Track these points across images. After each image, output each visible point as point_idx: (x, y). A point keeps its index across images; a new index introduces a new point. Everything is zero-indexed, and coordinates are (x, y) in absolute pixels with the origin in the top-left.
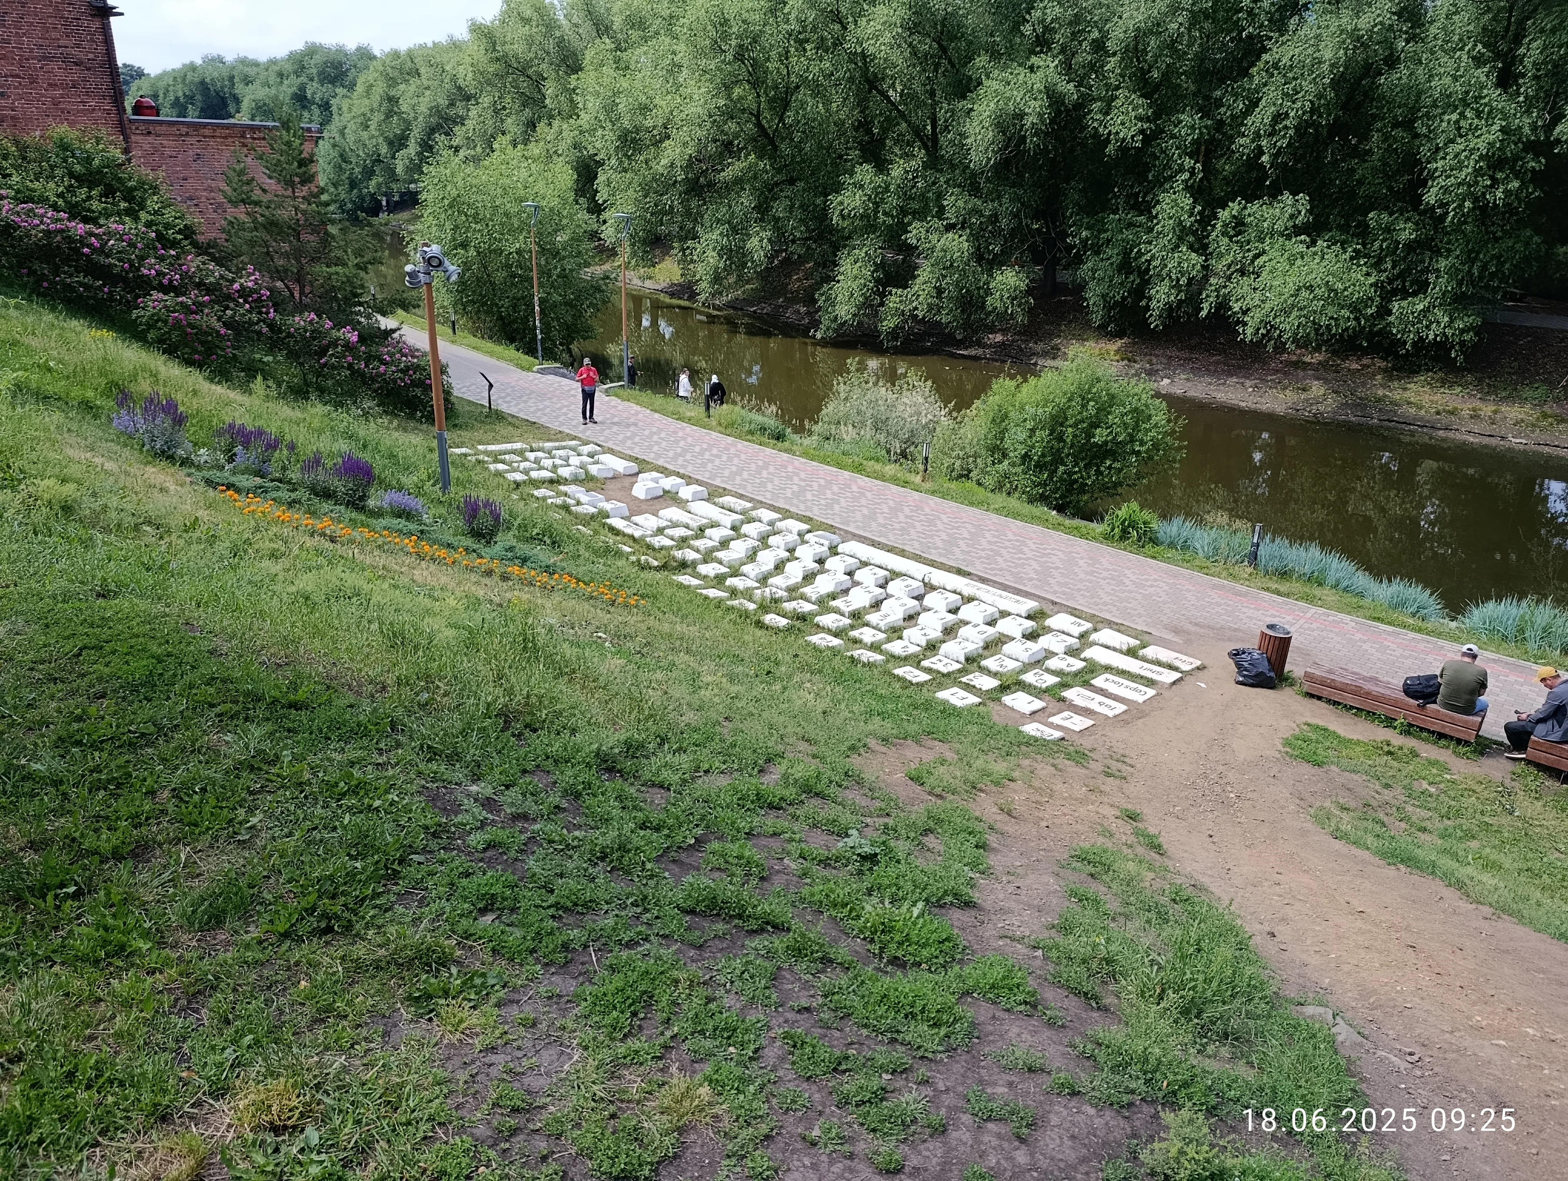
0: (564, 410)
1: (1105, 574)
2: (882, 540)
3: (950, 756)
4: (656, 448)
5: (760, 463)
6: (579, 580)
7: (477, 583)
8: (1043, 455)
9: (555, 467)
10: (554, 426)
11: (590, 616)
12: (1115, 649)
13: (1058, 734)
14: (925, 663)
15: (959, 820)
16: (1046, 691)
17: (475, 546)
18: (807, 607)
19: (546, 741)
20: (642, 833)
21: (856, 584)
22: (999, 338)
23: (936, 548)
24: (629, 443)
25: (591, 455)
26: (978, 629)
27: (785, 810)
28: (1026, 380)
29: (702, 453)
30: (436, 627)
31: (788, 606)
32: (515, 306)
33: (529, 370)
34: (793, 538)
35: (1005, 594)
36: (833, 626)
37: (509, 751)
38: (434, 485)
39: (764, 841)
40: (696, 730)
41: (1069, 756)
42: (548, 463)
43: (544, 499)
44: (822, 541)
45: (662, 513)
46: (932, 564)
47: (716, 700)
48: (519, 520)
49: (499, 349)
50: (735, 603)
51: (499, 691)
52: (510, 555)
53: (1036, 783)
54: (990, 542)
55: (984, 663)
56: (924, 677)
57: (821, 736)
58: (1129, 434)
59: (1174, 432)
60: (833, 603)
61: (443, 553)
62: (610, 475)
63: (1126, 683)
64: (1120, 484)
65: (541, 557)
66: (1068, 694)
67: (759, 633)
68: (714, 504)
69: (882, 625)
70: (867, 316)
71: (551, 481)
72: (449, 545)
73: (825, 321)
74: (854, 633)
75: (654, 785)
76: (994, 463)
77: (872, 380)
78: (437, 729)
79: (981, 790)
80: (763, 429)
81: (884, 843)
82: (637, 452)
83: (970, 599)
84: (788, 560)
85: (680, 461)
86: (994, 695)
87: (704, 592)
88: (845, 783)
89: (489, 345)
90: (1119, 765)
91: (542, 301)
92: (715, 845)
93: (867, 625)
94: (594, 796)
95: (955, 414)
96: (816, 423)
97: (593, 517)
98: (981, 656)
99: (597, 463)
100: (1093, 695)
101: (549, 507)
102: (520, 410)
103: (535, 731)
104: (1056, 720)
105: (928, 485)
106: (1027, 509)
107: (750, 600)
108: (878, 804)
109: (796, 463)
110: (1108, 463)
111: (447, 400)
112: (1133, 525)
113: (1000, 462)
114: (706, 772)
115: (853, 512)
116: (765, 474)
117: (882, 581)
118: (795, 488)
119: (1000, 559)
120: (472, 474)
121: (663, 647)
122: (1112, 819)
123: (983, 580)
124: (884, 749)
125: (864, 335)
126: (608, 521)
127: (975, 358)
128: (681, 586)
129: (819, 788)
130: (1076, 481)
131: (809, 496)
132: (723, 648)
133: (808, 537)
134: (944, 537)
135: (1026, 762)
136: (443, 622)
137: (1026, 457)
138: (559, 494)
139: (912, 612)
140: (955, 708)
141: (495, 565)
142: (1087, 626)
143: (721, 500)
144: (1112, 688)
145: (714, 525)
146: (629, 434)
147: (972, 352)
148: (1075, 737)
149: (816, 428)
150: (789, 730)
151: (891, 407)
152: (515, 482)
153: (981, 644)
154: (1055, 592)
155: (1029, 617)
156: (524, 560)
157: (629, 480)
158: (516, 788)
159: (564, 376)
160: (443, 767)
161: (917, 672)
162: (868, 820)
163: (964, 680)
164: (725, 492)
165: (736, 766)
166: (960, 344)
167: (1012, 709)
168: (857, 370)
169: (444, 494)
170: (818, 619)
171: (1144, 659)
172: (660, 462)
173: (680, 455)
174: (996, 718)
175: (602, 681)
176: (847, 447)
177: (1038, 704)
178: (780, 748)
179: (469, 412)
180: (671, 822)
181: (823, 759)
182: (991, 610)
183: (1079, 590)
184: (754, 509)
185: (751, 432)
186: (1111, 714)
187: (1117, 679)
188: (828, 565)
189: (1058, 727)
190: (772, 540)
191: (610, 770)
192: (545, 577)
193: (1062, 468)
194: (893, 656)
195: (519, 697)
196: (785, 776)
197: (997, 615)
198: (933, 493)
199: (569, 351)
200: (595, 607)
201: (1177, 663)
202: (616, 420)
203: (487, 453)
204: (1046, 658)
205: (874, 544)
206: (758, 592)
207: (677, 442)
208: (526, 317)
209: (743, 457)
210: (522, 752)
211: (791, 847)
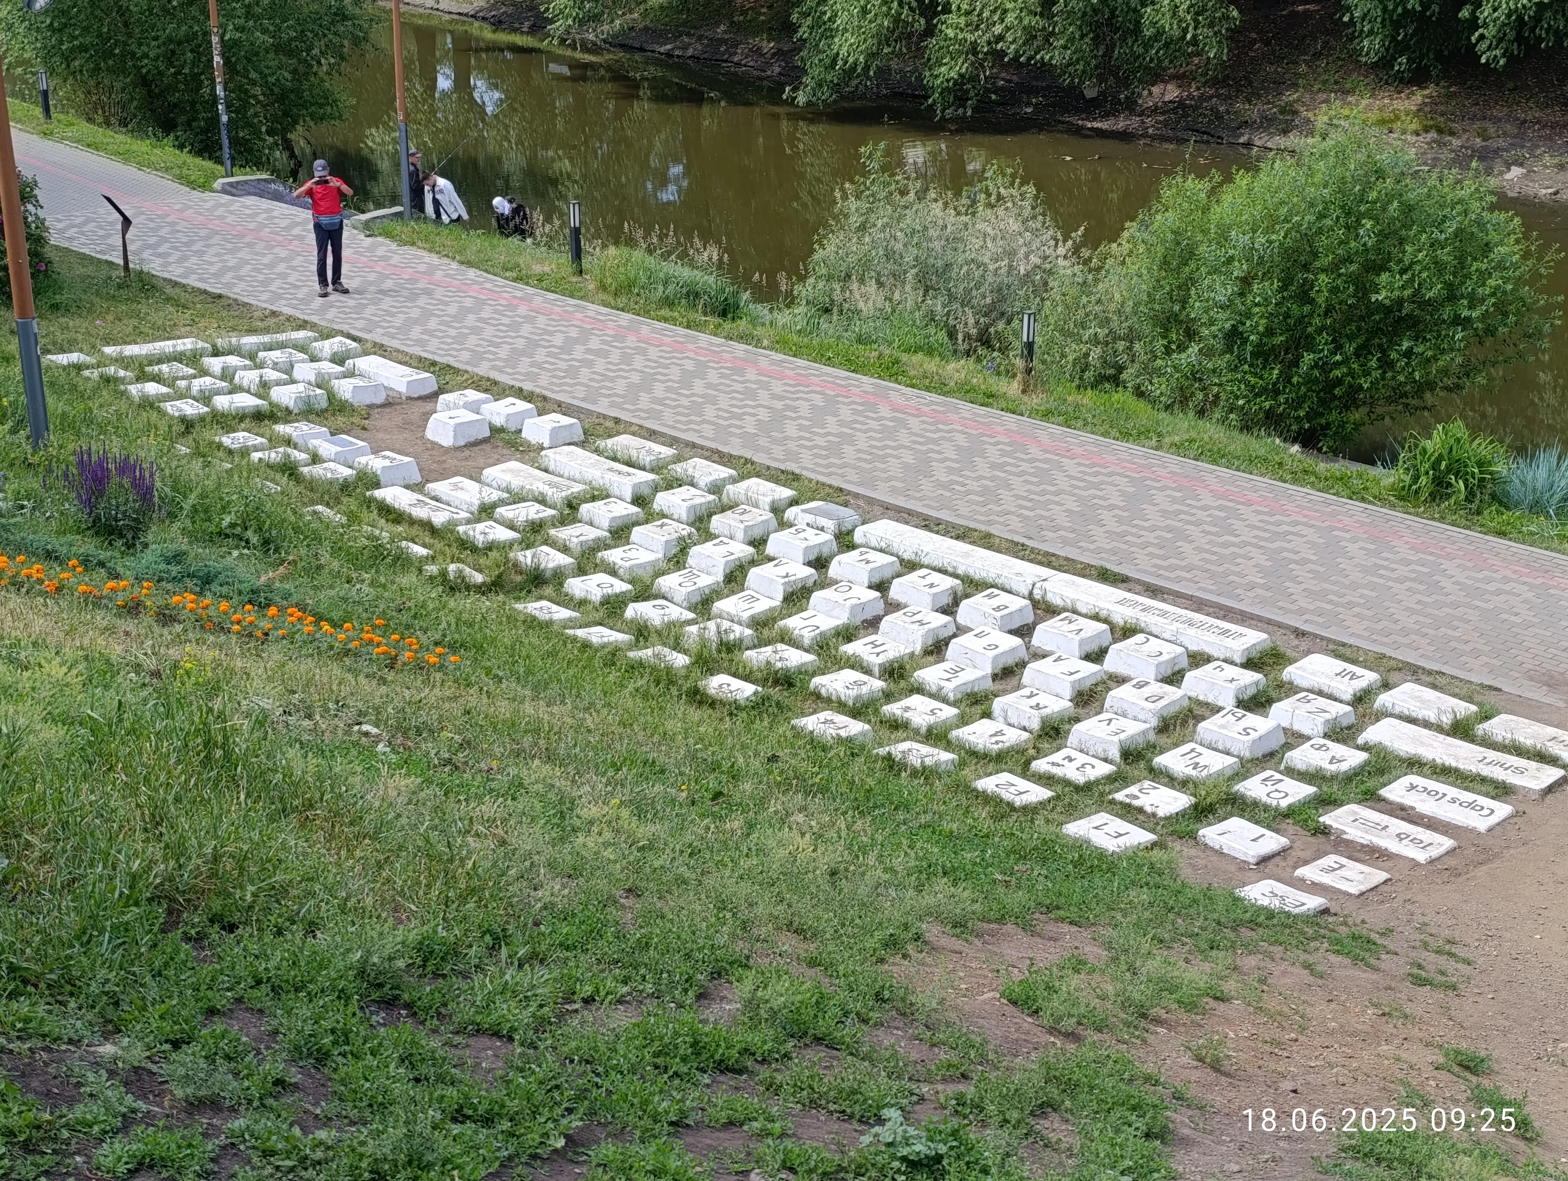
0: (281, 268)
1: (1402, 571)
2: (945, 515)
3: (1094, 953)
4: (472, 341)
5: (689, 365)
6: (319, 618)
7: (110, 630)
8: (1270, 332)
9: (265, 385)
10: (261, 301)
11: (345, 691)
12: (1426, 724)
13: (1313, 902)
14: (1041, 765)
15: (1110, 1083)
16: (1289, 813)
17: (103, 555)
18: (794, 658)
19: (254, 948)
20: (456, 1129)
21: (893, 607)
22: (1172, 92)
23: (1056, 529)
24: (416, 332)
25: (339, 359)
26: (1147, 691)
27: (752, 1073)
28: (1229, 179)
29: (568, 346)
30: (22, 722)
31: (756, 657)
32: (170, 57)
33: (205, 186)
34: (763, 515)
35: (1198, 617)
36: (848, 695)
37: (179, 970)
38: (14, 431)
39: (708, 1139)
40: (566, 916)
41: (1338, 947)
42: (249, 377)
43: (245, 452)
44: (823, 521)
45: (489, 473)
46: (1048, 560)
47: (609, 854)
48: (192, 499)
49: (141, 146)
50: (646, 654)
51: (155, 850)
52: (175, 569)
53: (1272, 1003)
54: (1164, 513)
55: (1162, 760)
56: (1037, 793)
57: (827, 921)
58: (1449, 286)
59: (1536, 276)
60: (850, 649)
61: (35, 569)
62: (380, 399)
63: (1452, 792)
64: (1431, 386)
65: (242, 571)
66: (1331, 819)
67: (695, 714)
68: (597, 451)
69: (949, 687)
70: (899, 55)
71: (258, 416)
72: (50, 555)
73: (815, 72)
74: (893, 709)
75: (479, 1031)
76: (1168, 351)
77: (915, 186)
78: (27, 932)
79: (1158, 1021)
80: (692, 295)
81: (955, 1133)
82: (433, 351)
83: (1127, 632)
84: (753, 563)
85: (524, 365)
86: (1182, 827)
87: (581, 633)
88: (874, 1015)
89: (121, 139)
90: (1442, 960)
91: (228, 48)
92: (608, 1150)
93: (919, 690)
94: (356, 1057)
95: (1085, 253)
96: (802, 279)
97: (346, 487)
98: (1155, 749)
99: (351, 374)
100: (1384, 819)
101: (253, 469)
102: (190, 272)
103: (231, 928)
104: (1307, 872)
105: (1035, 400)
106: (1240, 442)
107: (677, 647)
108: (944, 1055)
109: (763, 362)
110: (1406, 345)
111: (36, 255)
112: (1458, 468)
113: (1182, 348)
114: (588, 1001)
115: (883, 459)
116: (699, 386)
117: (946, 600)
118: (763, 414)
119: (1186, 547)
120: (94, 405)
121: (498, 750)
122: (1428, 1071)
123: (1154, 591)
124: (957, 944)
125: (897, 95)
126: (378, 494)
127: (1125, 136)
128: (532, 623)
129: (823, 1026)
130: (1339, 382)
131: (791, 429)
132: (621, 747)
133: (791, 513)
134: (1072, 504)
135: (1251, 961)
136: (38, 713)
137: (1234, 336)
138: (275, 441)
139: (1010, 661)
140: (1101, 854)
141: (145, 592)
142: (1368, 677)
143: (609, 443)
144: (1425, 806)
145: (598, 495)
146: (415, 313)
147: (1120, 124)
148: (1351, 907)
149: (804, 290)
150: (760, 910)
151: (954, 241)
152: (183, 419)
153: (1154, 722)
154: (1301, 612)
155: (1250, 664)
156: (206, 580)
157: (419, 408)
158: (194, 1047)
159: (277, 197)
160: (41, 1010)
161: (1022, 784)
162: (925, 1089)
163: (1120, 796)
164: (618, 426)
165: (649, 988)
166: (1092, 107)
167: (1220, 853)
168: (884, 169)
169: (35, 448)
170: (817, 681)
171: (1488, 743)
172: (483, 370)
173: (523, 353)
174: (1186, 873)
175: (369, 822)
176: (866, 328)
177: (1272, 842)
178: (740, 947)
179: (84, 278)
180: (513, 1105)
181: (829, 968)
182: (1170, 651)
183: (1350, 605)
184: (678, 459)
185: (668, 302)
186: (1421, 857)
187: (1432, 785)
188: (834, 570)
189: (1316, 888)
190: (717, 523)
191: (389, 1003)
192: (249, 615)
193: (1308, 358)
194: (973, 753)
195: (196, 861)
196: (752, 1005)
197: (1184, 662)
198: (1047, 415)
199: (288, 146)
200: (356, 672)
201: (1555, 749)
202: (388, 284)
203: (122, 361)
204: (1288, 746)
205: (928, 524)
206: (694, 629)
207: (514, 327)
208: (195, 77)
209: (653, 353)
210: (207, 970)
211: (766, 1148)
